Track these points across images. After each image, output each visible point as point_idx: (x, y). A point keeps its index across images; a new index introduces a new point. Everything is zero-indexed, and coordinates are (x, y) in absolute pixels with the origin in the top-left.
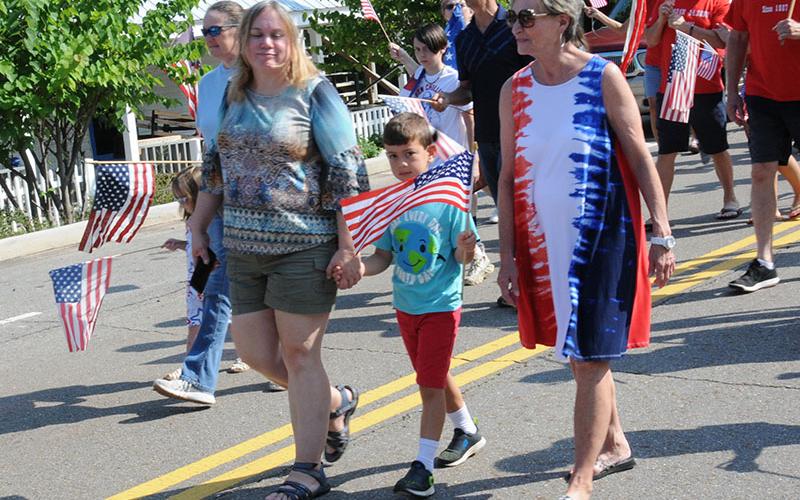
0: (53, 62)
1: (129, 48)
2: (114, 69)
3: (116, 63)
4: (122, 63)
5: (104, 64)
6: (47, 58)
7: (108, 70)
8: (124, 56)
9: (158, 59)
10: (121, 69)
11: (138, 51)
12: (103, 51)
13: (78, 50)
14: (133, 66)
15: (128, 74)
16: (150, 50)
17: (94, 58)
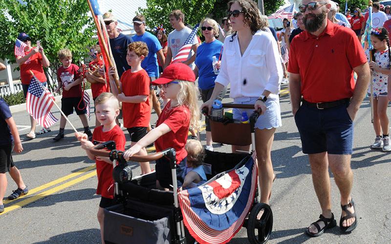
0: (54, 45)
1: (79, 40)
2: (74, 47)
3: (74, 45)
4: (76, 45)
5: (70, 45)
6: (52, 43)
7: (72, 47)
8: (77, 43)
9: (88, 44)
10: (76, 47)
11: (81, 41)
12: (71, 41)
13: (62, 41)
14: (79, 46)
15: (78, 48)
16: (85, 41)
17: (67, 43)
